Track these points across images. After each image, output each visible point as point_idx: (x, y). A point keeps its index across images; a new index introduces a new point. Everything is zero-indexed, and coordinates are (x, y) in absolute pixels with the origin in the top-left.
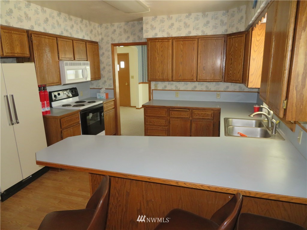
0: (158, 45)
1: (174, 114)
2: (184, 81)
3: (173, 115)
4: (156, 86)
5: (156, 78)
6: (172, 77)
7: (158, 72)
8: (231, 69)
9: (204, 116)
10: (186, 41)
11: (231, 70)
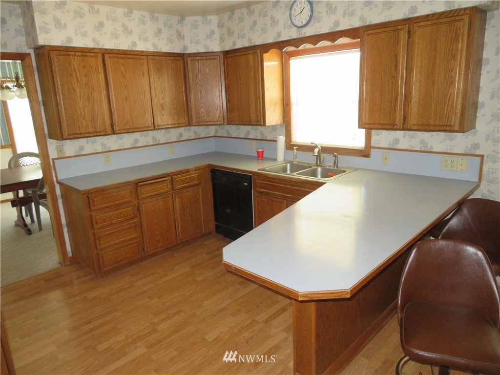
0: (76, 62)
1: (146, 191)
2: (135, 130)
3: (144, 194)
4: (60, 150)
5: (80, 130)
6: (112, 125)
7: (83, 119)
8: (202, 105)
9: (189, 183)
10: (129, 58)
11: (202, 107)
